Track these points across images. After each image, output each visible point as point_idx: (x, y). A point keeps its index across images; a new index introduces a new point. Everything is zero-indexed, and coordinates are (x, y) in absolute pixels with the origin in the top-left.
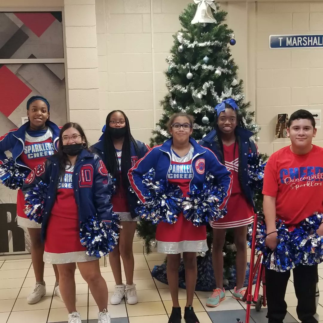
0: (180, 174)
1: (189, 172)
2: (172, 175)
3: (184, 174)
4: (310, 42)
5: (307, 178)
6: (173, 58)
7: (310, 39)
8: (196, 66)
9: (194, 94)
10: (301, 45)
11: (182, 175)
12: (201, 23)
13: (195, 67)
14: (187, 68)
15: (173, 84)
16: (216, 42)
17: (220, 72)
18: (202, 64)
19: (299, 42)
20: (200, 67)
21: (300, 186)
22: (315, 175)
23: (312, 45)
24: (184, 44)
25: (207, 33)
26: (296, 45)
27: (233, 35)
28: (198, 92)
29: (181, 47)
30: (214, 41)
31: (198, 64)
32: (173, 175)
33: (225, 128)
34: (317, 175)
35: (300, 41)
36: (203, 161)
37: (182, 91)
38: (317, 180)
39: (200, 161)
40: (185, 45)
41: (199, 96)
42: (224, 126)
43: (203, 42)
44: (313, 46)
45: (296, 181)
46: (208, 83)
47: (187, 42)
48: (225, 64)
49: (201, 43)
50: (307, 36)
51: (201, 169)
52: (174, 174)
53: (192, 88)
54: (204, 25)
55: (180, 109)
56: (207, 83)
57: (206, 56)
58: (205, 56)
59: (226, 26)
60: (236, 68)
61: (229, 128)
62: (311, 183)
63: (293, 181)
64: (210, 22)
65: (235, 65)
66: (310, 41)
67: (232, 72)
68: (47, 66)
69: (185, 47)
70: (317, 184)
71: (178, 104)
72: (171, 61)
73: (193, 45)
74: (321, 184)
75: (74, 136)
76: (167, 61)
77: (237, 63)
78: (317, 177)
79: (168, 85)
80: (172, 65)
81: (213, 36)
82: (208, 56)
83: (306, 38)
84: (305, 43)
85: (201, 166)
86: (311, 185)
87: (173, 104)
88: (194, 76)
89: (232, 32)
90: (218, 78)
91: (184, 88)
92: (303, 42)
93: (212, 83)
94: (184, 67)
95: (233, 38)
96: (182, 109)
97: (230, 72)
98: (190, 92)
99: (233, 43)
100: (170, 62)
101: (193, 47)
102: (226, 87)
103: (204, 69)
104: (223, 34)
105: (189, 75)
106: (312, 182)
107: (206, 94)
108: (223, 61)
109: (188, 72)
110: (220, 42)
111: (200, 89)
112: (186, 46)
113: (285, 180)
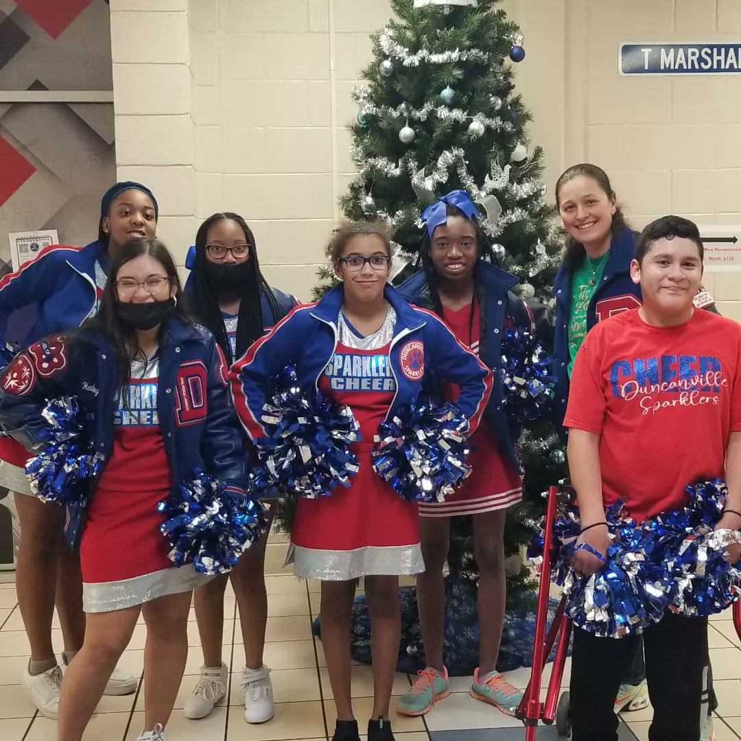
0: (363, 380)
1: (383, 375)
2: (341, 380)
3: (372, 378)
4: (719, 62)
5: (680, 384)
6: (370, 90)
7: (719, 54)
8: (422, 111)
9: (415, 180)
10: (697, 67)
11: (368, 381)
12: (439, 5)
13: (421, 114)
14: (402, 114)
15: (369, 154)
16: (474, 51)
17: (482, 127)
18: (437, 105)
19: (692, 61)
20: (432, 114)
21: (661, 404)
22: (700, 377)
23: (723, 67)
24: (395, 56)
25: (452, 29)
26: (685, 67)
27: (520, 38)
28: (426, 175)
29: (387, 64)
30: (469, 51)
31: (428, 107)
32: (345, 380)
33: (450, 266)
34: (704, 377)
35: (695, 58)
36: (418, 346)
37: (387, 174)
38: (705, 390)
39: (411, 348)
40: (397, 58)
41: (429, 184)
42: (446, 261)
43: (442, 52)
44: (725, 70)
45: (653, 390)
46: (452, 152)
47: (401, 51)
48: (497, 108)
49: (436, 53)
50: (711, 47)
51: (415, 367)
52: (347, 379)
53: (412, 164)
54: (447, 11)
55: (384, 215)
56: (447, 153)
57: (448, 87)
58: (446, 88)
59: (502, 14)
60: (527, 117)
61: (460, 266)
62: (689, 397)
63: (643, 390)
64: (461, 4)
65: (525, 111)
66: (719, 58)
67: (512, 128)
68: (75, 109)
69: (398, 63)
70: (705, 400)
71: (378, 206)
72: (364, 98)
73: (415, 60)
74: (715, 399)
75: (151, 280)
76: (355, 97)
77: (528, 104)
78: (704, 382)
79: (355, 158)
80: (366, 107)
81: (466, 37)
82: (452, 87)
83: (709, 52)
84: (706, 63)
85: (413, 359)
86: (691, 402)
87: (364, 203)
88: (417, 135)
89: (516, 28)
90: (477, 140)
91: (394, 165)
92: (700, 59)
93: (461, 152)
94: (395, 114)
95: (520, 45)
96: (386, 217)
97: (509, 127)
98: (406, 175)
99: (518, 57)
100: (361, 100)
101: (417, 63)
102: (495, 164)
103: (442, 119)
104: (493, 33)
105: (406, 132)
106: (692, 394)
107: (444, 179)
108: (492, 99)
109: (404, 126)
110: (485, 53)
111: (433, 168)
112: (400, 61)
113: (623, 388)
